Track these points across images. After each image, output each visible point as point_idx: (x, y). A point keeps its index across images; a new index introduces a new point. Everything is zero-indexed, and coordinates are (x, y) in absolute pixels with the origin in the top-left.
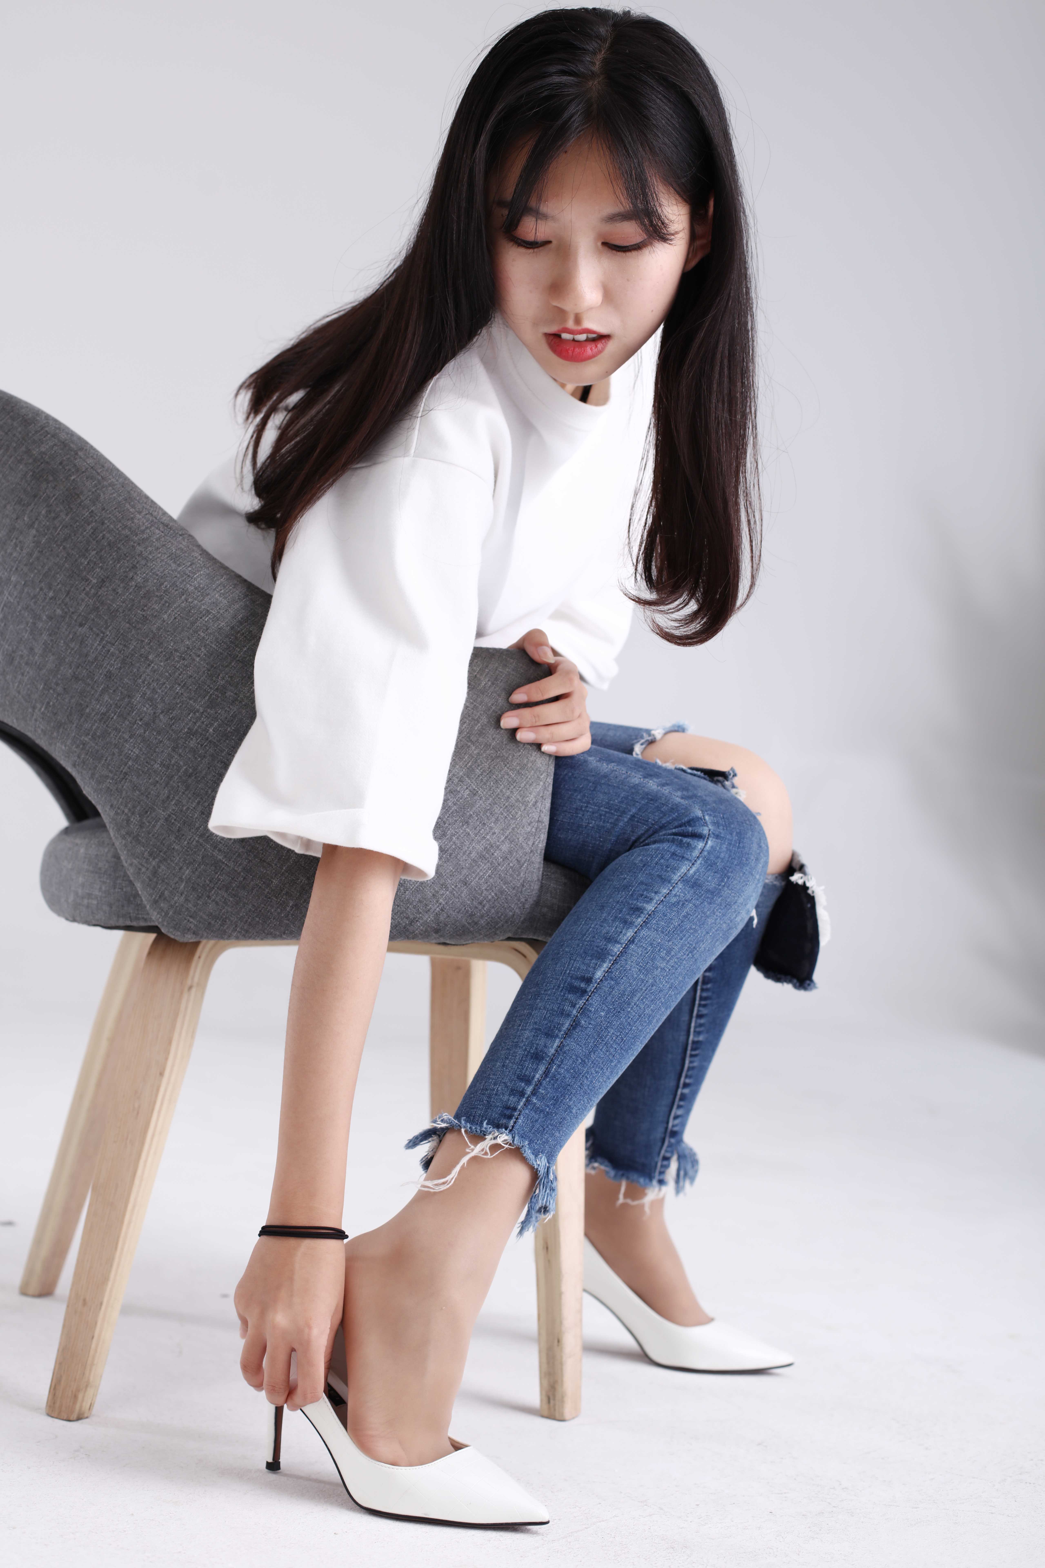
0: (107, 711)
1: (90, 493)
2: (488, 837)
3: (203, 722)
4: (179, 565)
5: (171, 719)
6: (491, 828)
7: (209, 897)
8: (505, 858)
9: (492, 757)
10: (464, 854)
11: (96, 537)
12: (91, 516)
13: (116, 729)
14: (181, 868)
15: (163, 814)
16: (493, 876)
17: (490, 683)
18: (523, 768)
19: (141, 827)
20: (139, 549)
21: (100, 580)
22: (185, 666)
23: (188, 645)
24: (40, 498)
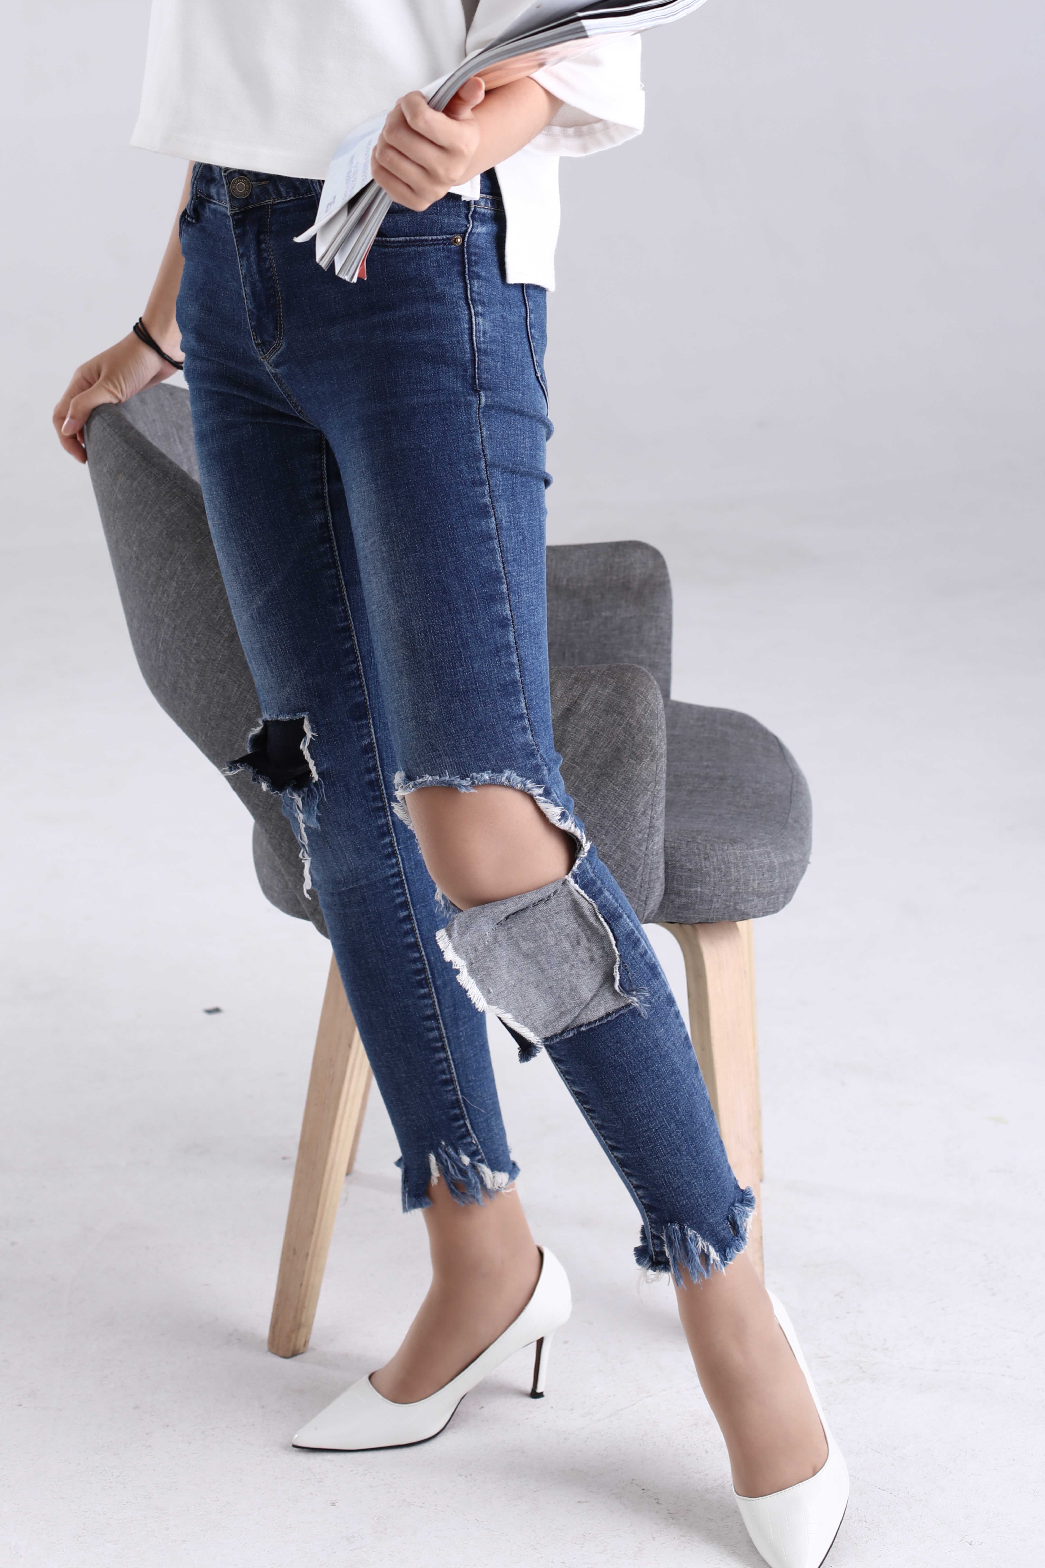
6: (602, 840)
9: (597, 775)
17: (590, 707)
18: (628, 782)
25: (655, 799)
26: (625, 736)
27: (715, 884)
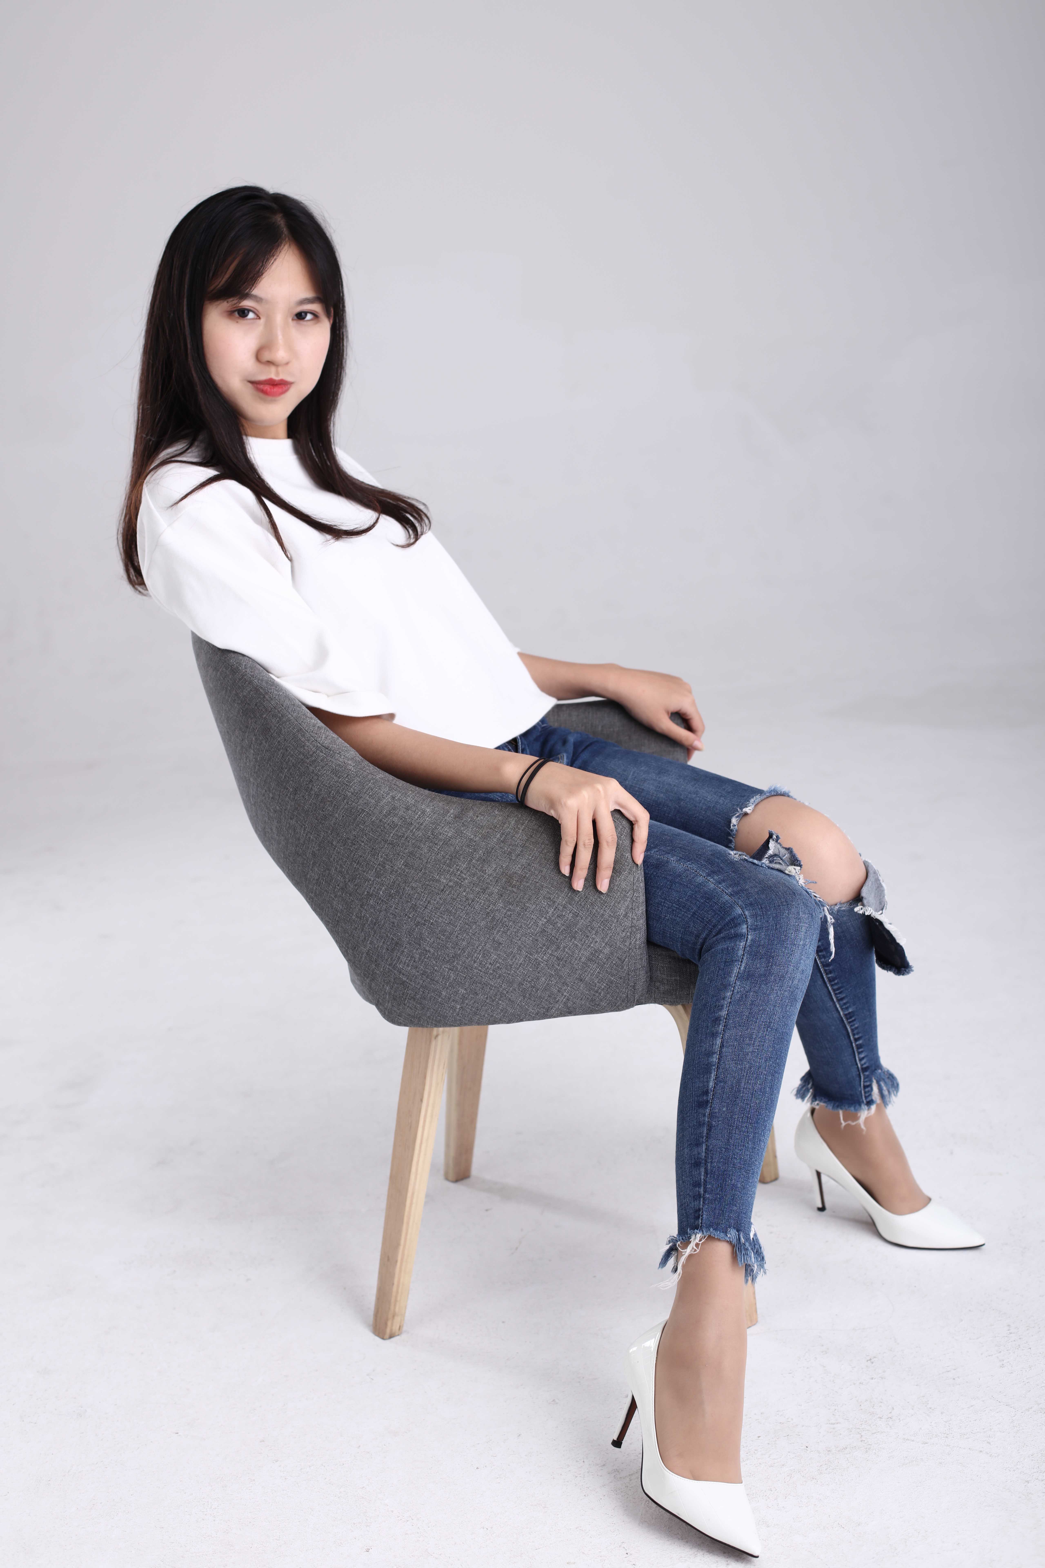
0: (319, 878)
1: (276, 728)
2: (592, 945)
3: (375, 888)
4: (339, 778)
5: (356, 885)
7: (405, 1004)
8: (608, 959)
10: (576, 959)
11: (285, 760)
12: (279, 745)
13: (326, 891)
14: (383, 986)
15: (365, 950)
16: (601, 972)
19: (355, 957)
20: (311, 768)
21: (294, 789)
22: (356, 849)
23: (354, 835)
24: (250, 728)
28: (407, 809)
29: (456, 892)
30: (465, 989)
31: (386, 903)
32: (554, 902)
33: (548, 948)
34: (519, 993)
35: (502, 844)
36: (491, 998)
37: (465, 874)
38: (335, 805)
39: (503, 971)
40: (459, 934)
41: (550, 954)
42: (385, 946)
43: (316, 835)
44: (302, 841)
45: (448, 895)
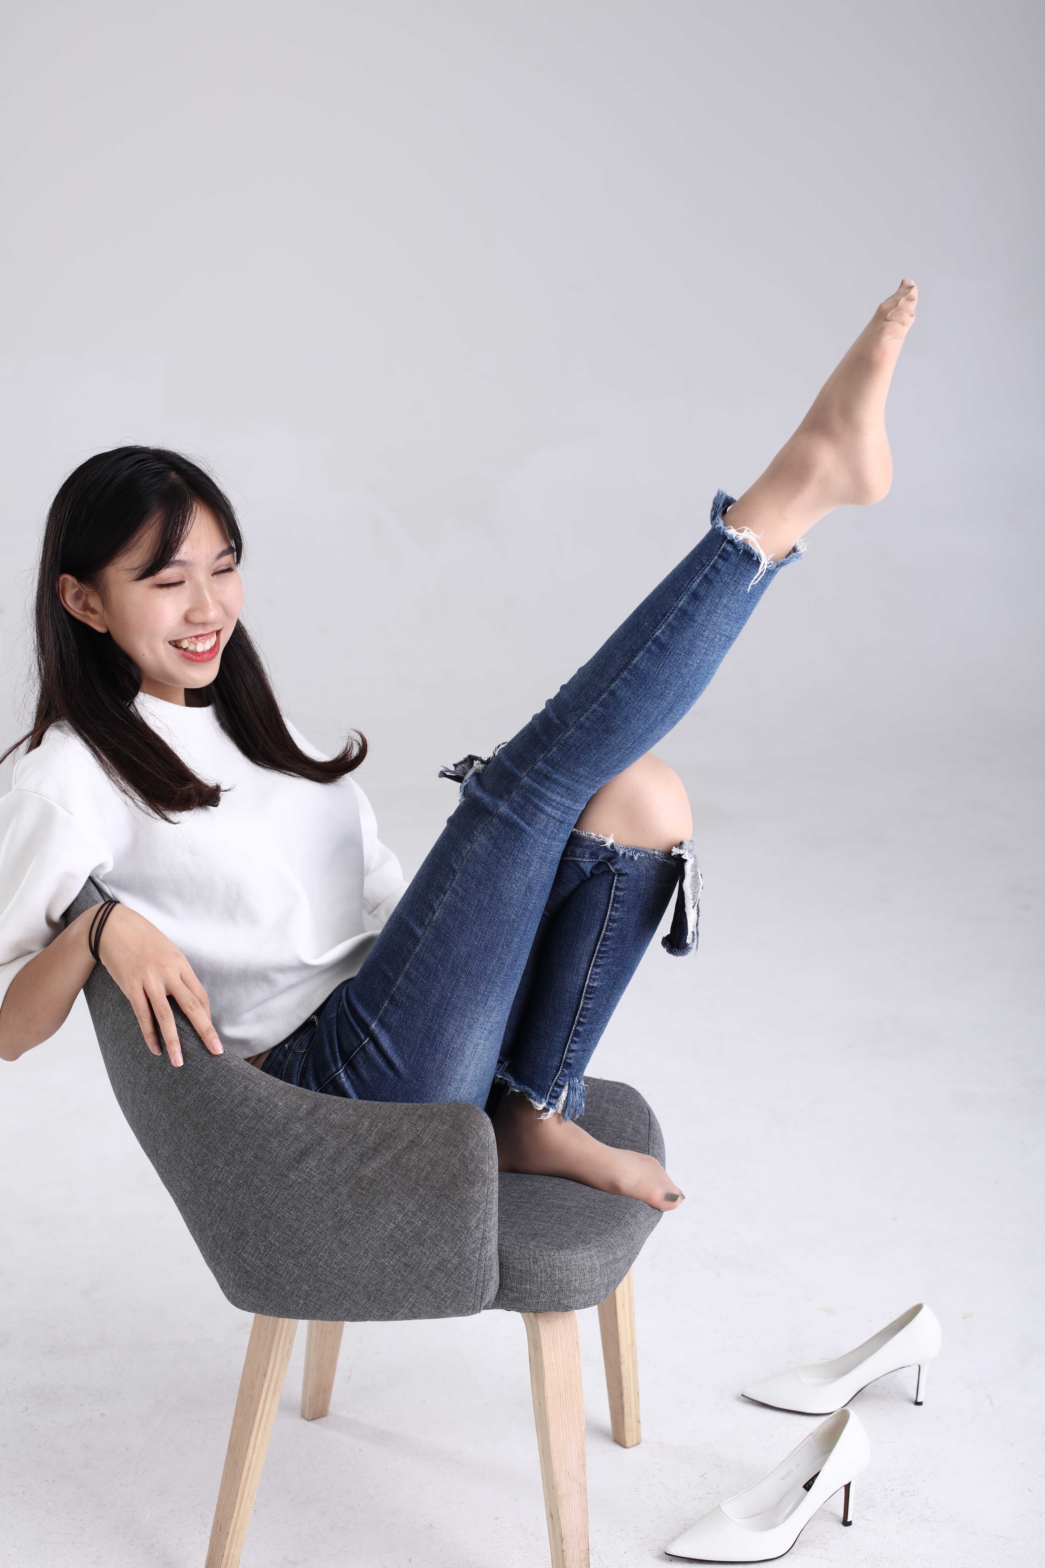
3: (223, 1175)
5: (205, 1170)
6: (442, 1248)
8: (456, 1269)
10: (423, 1267)
18: (462, 1203)
22: (206, 1135)
23: (205, 1120)
24: (108, 998)
25: (486, 1216)
26: (459, 1165)
27: (541, 1283)
28: (260, 1101)
29: (304, 1189)
30: (309, 1286)
31: (235, 1192)
32: (404, 1208)
33: (395, 1254)
34: (363, 1295)
35: (354, 1146)
36: (335, 1297)
37: (315, 1172)
38: (187, 1088)
39: (349, 1271)
40: (305, 1231)
41: (397, 1260)
42: (231, 1234)
43: (168, 1115)
44: (154, 1117)
45: (297, 1191)
